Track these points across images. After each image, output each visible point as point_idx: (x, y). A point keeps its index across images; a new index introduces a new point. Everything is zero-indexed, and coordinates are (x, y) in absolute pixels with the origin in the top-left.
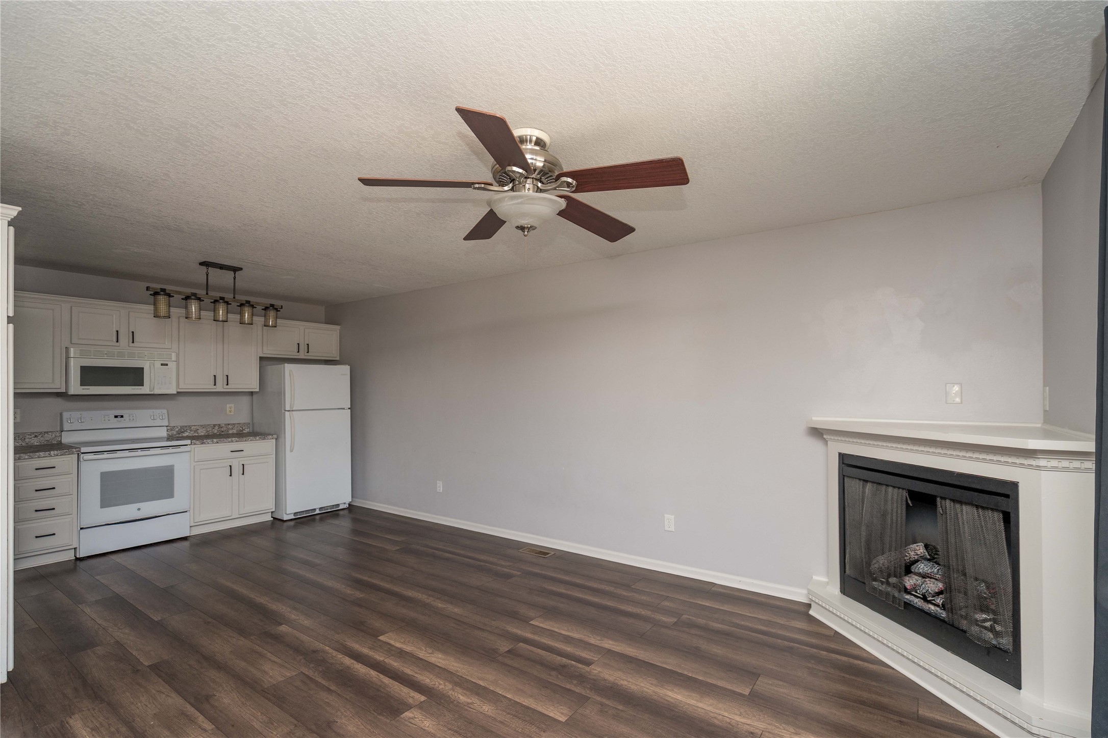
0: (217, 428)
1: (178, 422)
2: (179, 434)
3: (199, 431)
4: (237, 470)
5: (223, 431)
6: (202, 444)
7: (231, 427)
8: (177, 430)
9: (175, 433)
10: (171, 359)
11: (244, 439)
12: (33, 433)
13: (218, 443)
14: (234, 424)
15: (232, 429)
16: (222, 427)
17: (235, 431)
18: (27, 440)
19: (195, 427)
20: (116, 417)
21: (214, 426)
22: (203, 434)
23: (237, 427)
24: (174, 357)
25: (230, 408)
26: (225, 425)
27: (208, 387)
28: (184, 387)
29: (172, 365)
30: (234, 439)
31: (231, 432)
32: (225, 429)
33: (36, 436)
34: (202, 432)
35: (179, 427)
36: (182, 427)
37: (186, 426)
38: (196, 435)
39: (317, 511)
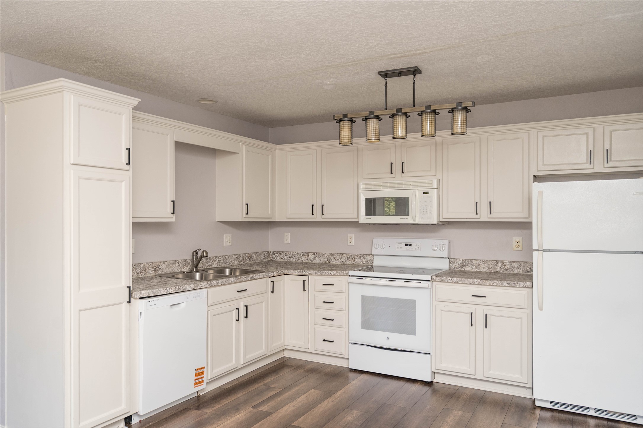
0: (500, 264)
1: (460, 254)
2: (461, 267)
3: (481, 267)
4: (479, 320)
5: (506, 270)
6: (442, 281)
7: (516, 266)
8: (459, 263)
9: (457, 266)
10: (432, 187)
11: (488, 282)
12: (359, 254)
13: (457, 282)
14: (519, 262)
15: (518, 268)
16: (505, 265)
17: (521, 271)
18: (356, 260)
19: (477, 262)
20: (406, 245)
21: (497, 262)
22: (485, 270)
23: (524, 266)
24: (435, 185)
25: (518, 241)
26: (510, 262)
27: (469, 215)
28: (446, 216)
29: (433, 193)
30: (475, 280)
31: (516, 271)
32: (509, 267)
33: (360, 258)
34: (484, 268)
35: (461, 260)
36: (464, 260)
37: (468, 260)
38: (478, 270)
39: (592, 413)
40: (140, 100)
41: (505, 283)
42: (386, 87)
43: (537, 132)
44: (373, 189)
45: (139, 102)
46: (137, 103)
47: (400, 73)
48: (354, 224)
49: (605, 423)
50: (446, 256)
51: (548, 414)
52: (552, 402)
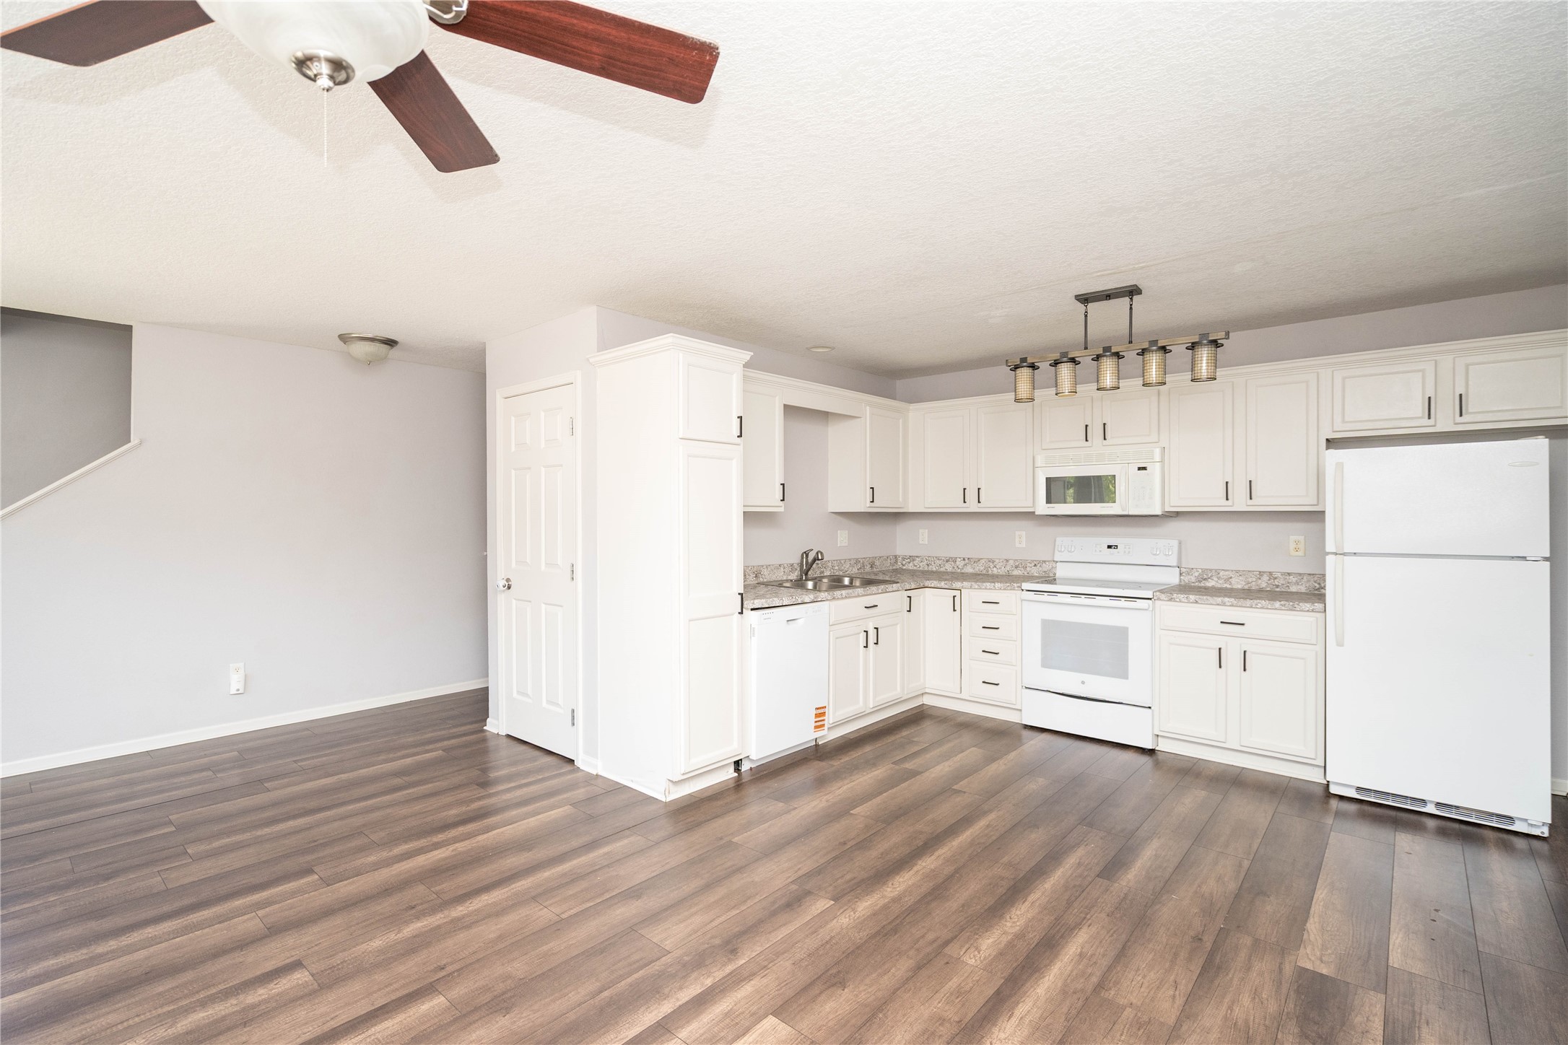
0: (1265, 578)
1: (1199, 561)
2: (1200, 582)
3: (1233, 581)
4: (1232, 659)
5: (1277, 586)
6: (1170, 600)
7: (1294, 580)
8: (1197, 574)
9: (1193, 579)
10: (1153, 459)
11: (1248, 602)
12: (1033, 561)
13: (1197, 602)
14: (1300, 574)
15: (1297, 583)
16: (1276, 578)
17: (1303, 589)
18: (1028, 569)
19: (1227, 573)
20: (1109, 547)
21: (1261, 573)
22: (1240, 587)
23: (1309, 581)
24: (1157, 458)
25: (1297, 542)
26: (1283, 574)
27: (1216, 502)
28: (1174, 504)
29: (1154, 470)
30: (1226, 599)
31: (1294, 589)
32: (1282, 582)
33: (1035, 565)
34: (1238, 583)
35: (1200, 571)
36: (1204, 571)
37: (1211, 570)
38: (1229, 586)
39: (1430, 809)
40: (752, 354)
41: (1277, 604)
42: (1086, 316)
43: (1333, 371)
44: (1057, 465)
45: (752, 357)
46: (748, 358)
47: (1108, 296)
48: (1030, 515)
49: (1456, 826)
50: (1175, 564)
51: (1353, 807)
52: (1359, 789)
